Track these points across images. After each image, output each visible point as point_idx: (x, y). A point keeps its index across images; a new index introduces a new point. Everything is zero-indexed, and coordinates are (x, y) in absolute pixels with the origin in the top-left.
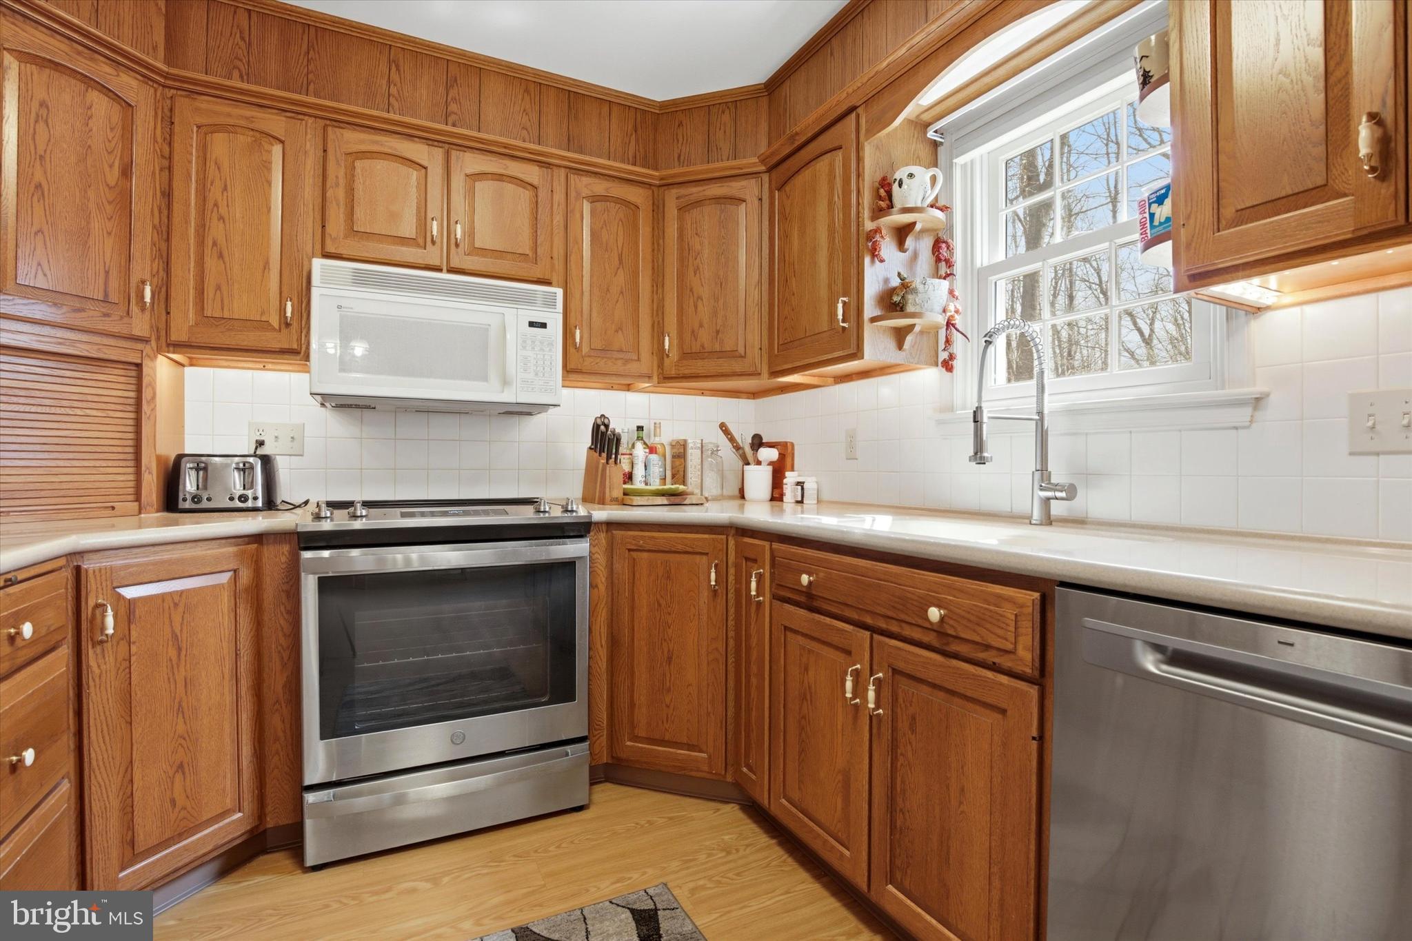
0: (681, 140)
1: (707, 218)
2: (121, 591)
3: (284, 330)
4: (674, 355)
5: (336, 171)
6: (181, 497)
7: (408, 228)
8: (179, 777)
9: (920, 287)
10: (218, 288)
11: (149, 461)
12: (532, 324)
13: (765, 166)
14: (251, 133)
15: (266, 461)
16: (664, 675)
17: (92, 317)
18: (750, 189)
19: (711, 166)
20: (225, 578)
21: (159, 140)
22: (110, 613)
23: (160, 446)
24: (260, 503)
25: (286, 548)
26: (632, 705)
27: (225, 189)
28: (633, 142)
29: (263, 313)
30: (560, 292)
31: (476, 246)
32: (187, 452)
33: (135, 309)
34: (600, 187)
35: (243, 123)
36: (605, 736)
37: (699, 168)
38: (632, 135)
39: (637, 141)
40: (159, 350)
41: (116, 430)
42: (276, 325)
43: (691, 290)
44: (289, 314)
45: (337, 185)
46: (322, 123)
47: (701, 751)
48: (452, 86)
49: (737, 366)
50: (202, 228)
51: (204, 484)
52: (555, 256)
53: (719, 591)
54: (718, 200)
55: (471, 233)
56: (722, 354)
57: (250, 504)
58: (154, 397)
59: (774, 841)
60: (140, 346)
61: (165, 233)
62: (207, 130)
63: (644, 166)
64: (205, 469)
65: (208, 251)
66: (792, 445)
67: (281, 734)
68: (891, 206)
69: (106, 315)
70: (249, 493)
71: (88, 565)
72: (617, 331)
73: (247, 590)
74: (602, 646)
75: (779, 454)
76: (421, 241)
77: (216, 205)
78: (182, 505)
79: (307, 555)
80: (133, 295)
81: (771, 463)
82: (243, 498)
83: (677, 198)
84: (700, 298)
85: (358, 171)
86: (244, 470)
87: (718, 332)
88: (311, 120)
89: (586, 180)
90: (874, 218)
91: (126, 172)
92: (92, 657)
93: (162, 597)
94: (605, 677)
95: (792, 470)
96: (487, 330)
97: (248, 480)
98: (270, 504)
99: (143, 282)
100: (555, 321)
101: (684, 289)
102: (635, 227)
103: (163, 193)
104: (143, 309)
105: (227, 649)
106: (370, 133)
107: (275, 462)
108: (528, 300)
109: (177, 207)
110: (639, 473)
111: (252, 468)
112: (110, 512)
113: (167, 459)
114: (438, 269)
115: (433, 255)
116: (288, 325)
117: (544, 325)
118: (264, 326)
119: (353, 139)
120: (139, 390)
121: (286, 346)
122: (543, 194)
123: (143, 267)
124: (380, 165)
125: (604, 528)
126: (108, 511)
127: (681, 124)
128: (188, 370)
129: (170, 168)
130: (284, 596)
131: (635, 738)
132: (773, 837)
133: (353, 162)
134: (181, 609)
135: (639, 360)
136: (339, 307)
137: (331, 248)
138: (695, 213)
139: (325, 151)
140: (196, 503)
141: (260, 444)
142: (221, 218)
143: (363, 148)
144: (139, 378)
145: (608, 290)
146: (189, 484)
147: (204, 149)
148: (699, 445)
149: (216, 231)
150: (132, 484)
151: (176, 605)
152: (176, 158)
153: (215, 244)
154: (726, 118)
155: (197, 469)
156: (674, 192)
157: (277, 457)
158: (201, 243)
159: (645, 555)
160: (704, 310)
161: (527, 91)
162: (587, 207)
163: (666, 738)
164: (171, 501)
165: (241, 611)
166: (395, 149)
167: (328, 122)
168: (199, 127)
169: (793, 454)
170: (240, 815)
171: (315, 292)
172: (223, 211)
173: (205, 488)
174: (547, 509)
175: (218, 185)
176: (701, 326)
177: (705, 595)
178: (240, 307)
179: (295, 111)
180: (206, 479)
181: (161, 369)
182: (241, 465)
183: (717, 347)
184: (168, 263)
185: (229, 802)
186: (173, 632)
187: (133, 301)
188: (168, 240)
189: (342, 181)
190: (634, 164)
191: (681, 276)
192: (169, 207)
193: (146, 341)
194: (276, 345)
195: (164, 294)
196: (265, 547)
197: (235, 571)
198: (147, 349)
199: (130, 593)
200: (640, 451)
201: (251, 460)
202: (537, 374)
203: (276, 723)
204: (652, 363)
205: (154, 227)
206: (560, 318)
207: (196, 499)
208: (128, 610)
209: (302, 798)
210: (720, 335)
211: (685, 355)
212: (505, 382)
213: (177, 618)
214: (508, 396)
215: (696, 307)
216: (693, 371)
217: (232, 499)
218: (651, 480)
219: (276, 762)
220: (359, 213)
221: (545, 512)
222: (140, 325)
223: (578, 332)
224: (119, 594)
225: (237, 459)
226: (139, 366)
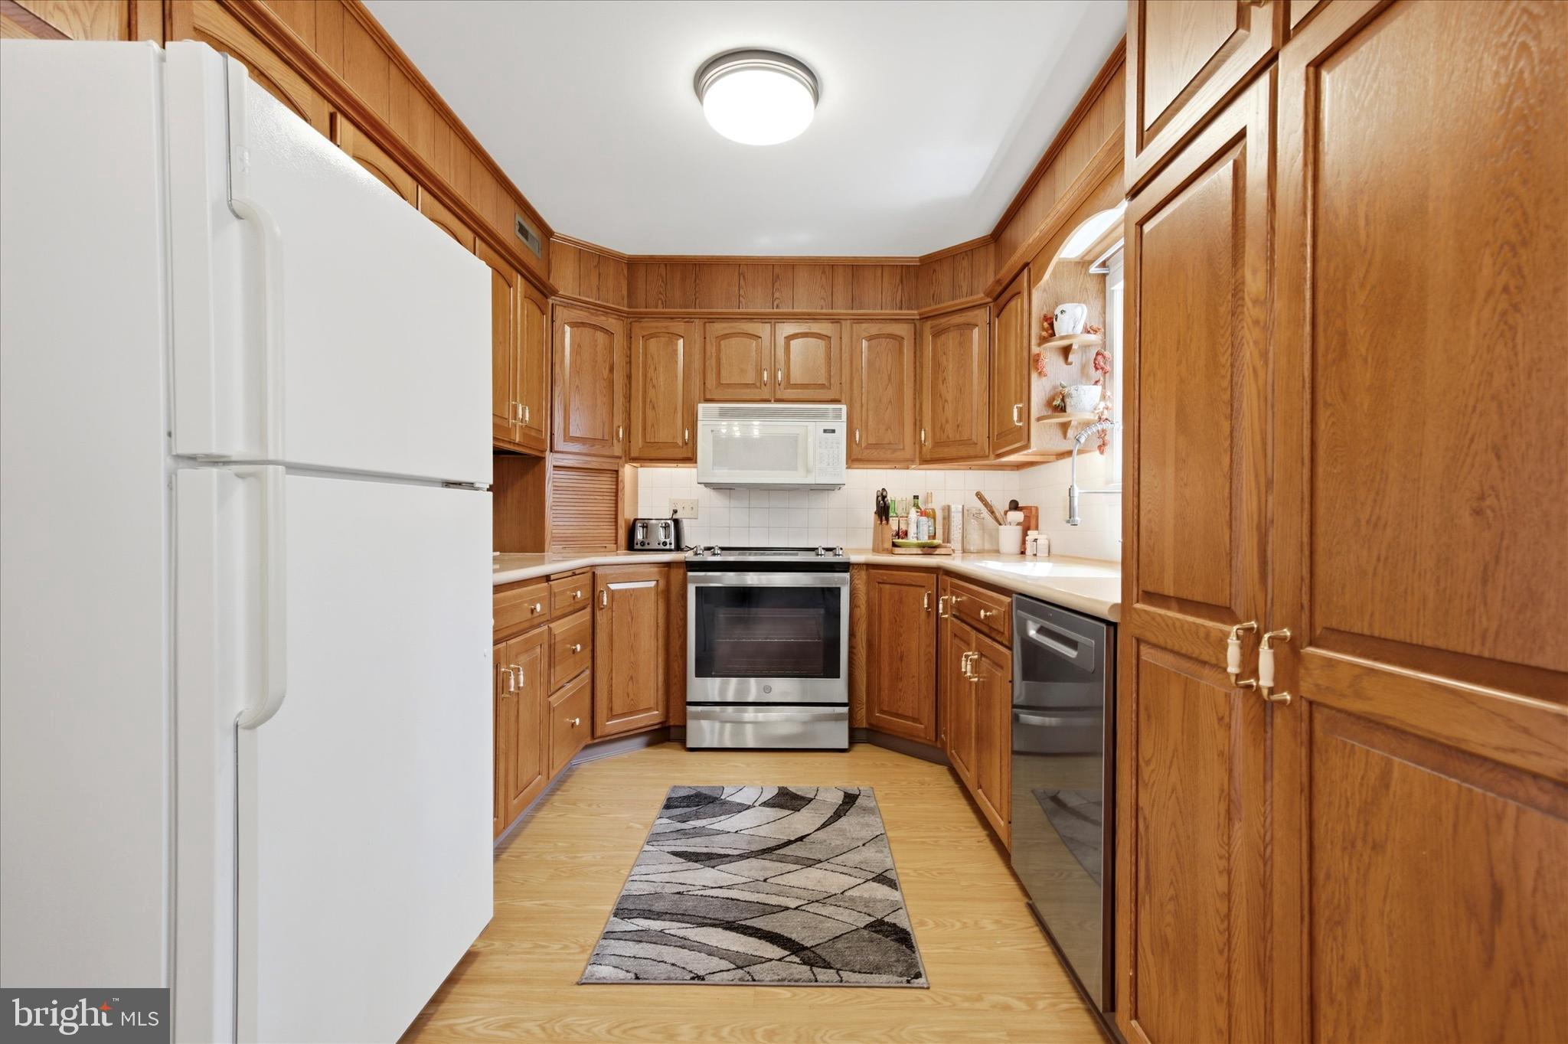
0: (934, 282)
1: (951, 340)
2: (609, 585)
3: (685, 447)
4: (929, 444)
5: (711, 350)
6: (635, 542)
7: (750, 378)
8: (630, 682)
9: (1074, 393)
10: (653, 426)
11: (621, 523)
12: (825, 431)
13: (991, 297)
14: (667, 335)
15: (677, 522)
16: (898, 669)
17: (597, 449)
18: (982, 316)
19: (956, 302)
20: (652, 584)
21: (625, 347)
22: (605, 594)
23: (627, 514)
24: (673, 547)
25: (681, 571)
26: (880, 690)
27: (656, 369)
28: (900, 291)
29: (674, 438)
30: (844, 408)
31: (791, 383)
32: (639, 517)
33: (615, 441)
34: (874, 329)
35: (663, 330)
36: (864, 710)
37: (948, 304)
38: (899, 285)
39: (903, 289)
40: (626, 462)
41: (604, 507)
42: (681, 444)
43: (940, 395)
44: (687, 438)
45: (711, 356)
46: (704, 321)
47: (921, 724)
48: (776, 281)
49: (972, 451)
50: (645, 392)
51: (646, 536)
52: (843, 381)
53: (932, 613)
54: (958, 326)
55: (787, 375)
56: (961, 442)
57: (668, 547)
58: (623, 488)
59: (957, 786)
60: (618, 460)
61: (628, 398)
62: (646, 338)
63: (908, 309)
64: (647, 527)
65: (647, 406)
66: (1037, 508)
67: (677, 673)
68: (1053, 334)
69: (604, 446)
70: (668, 541)
71: (599, 571)
72: (887, 430)
73: (663, 592)
74: (862, 647)
75: (1025, 516)
76: (758, 384)
77: (651, 379)
78: (636, 547)
79: (690, 574)
80: (614, 434)
81: (1019, 524)
82: (665, 544)
83: (931, 328)
84: (946, 401)
85: (723, 347)
86: (665, 528)
87: (958, 426)
88: (697, 321)
89: (864, 326)
90: (1039, 345)
91: (611, 370)
92: (598, 614)
93: (626, 590)
94: (865, 668)
95: (1037, 528)
96: (797, 437)
97: (667, 534)
98: (678, 548)
99: (619, 427)
100: (841, 428)
101: (936, 395)
102: (901, 352)
103: (627, 376)
104: (619, 441)
105: (653, 622)
106: (728, 322)
107: (681, 524)
108: (822, 415)
109: (633, 383)
110: (912, 531)
111: (669, 526)
112: (603, 549)
113: (629, 520)
114: (767, 401)
115: (766, 393)
116: (686, 444)
117: (833, 431)
118: (675, 445)
119: (719, 328)
120: (617, 485)
121: (685, 456)
122: (834, 342)
123: (619, 419)
124: (734, 341)
125: (865, 567)
126: (604, 550)
127: (934, 271)
128: (639, 469)
129: (630, 362)
130: (680, 598)
131: (882, 711)
132: (957, 784)
133: (719, 342)
134: (633, 597)
135: (904, 449)
136: (712, 431)
137: (708, 397)
138: (943, 337)
139: (705, 338)
140: (642, 546)
141: (675, 512)
142: (654, 386)
143: (726, 332)
144: (617, 478)
145: (880, 401)
146: (640, 535)
147: (645, 348)
148: (961, 510)
149: (651, 393)
150: (614, 535)
151: (631, 595)
152: (633, 356)
153: (651, 401)
154: (965, 263)
155: (643, 527)
156: (929, 323)
157: (684, 520)
158: (644, 402)
159: (888, 586)
160: (949, 412)
161: (824, 272)
162: (865, 343)
163: (900, 712)
164: (631, 546)
165: (659, 603)
166: (743, 330)
167: (706, 320)
168: (643, 337)
169: (1037, 517)
170: (657, 712)
171: (700, 424)
172: (655, 381)
173: (647, 537)
174: (841, 553)
175: (652, 367)
176: (947, 422)
177: (923, 615)
178: (663, 435)
179: (688, 318)
180: (647, 532)
181: (628, 470)
182: (664, 525)
183: (958, 438)
184: (630, 415)
185: (652, 704)
186: (630, 609)
187: (614, 438)
188: (630, 401)
189: (714, 355)
190: (901, 308)
191: (934, 386)
192: (630, 383)
193: (620, 458)
194: (680, 456)
195: (628, 432)
196: (672, 570)
197: (657, 581)
198: (621, 462)
199: (613, 587)
200: (913, 514)
201: (669, 522)
202: (829, 464)
203: (676, 667)
204: (915, 451)
205: (624, 396)
206: (844, 425)
207: (643, 543)
208: (612, 594)
209: (686, 709)
210: (960, 428)
211: (937, 444)
212: (808, 471)
213: (632, 603)
214: (810, 480)
215: (944, 408)
216: (941, 456)
217: (659, 544)
218: (921, 537)
219: (675, 689)
220: (723, 373)
221: (839, 555)
222: (617, 450)
223: (857, 433)
224: (608, 587)
225: (663, 521)
226: (617, 471)
